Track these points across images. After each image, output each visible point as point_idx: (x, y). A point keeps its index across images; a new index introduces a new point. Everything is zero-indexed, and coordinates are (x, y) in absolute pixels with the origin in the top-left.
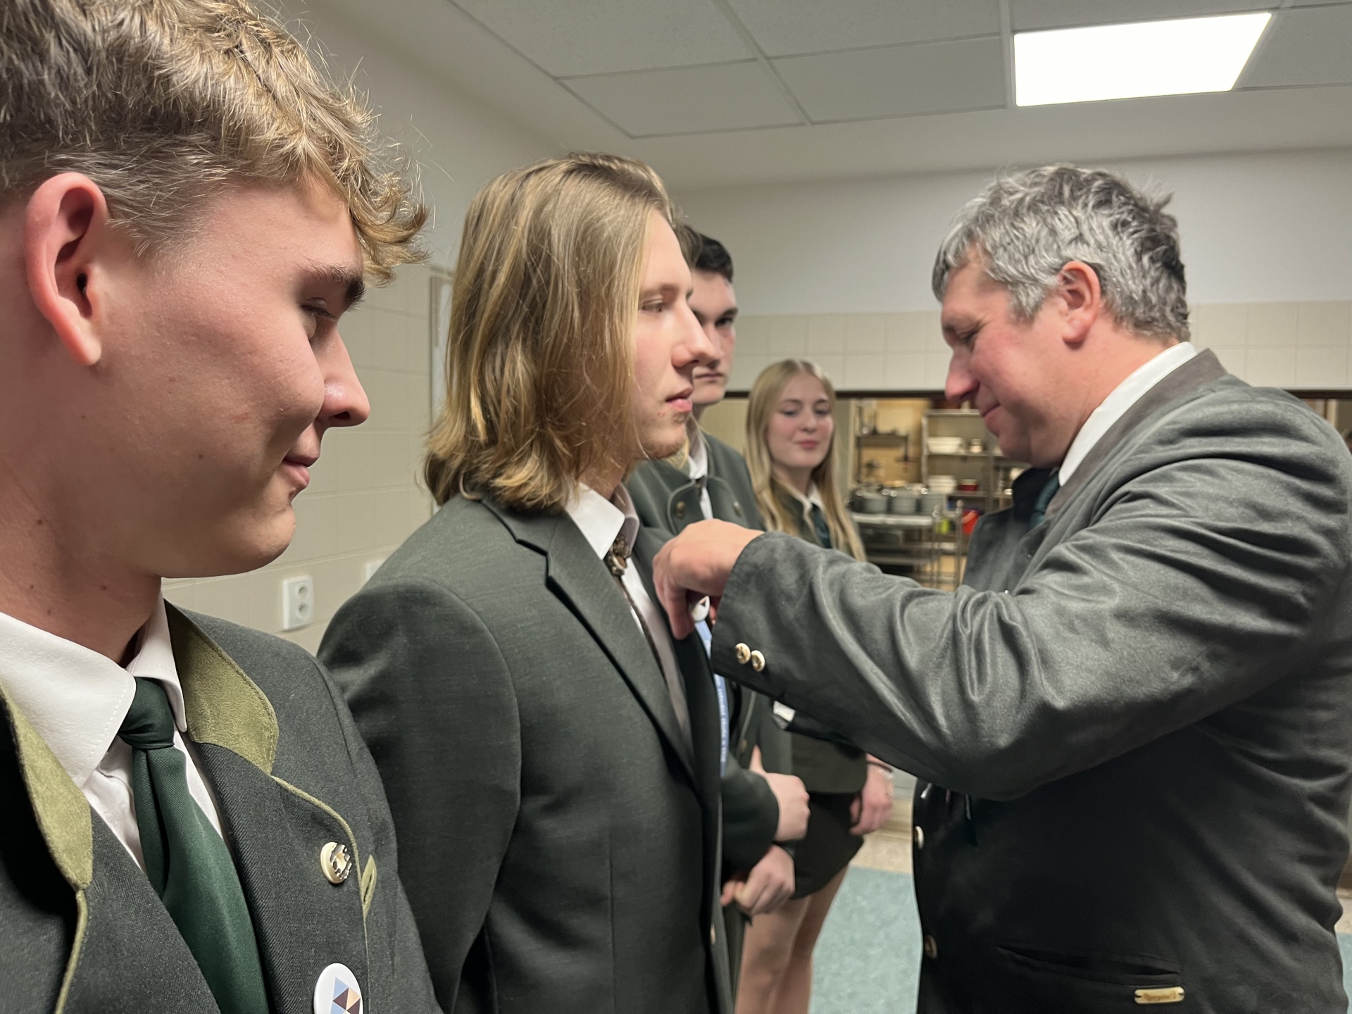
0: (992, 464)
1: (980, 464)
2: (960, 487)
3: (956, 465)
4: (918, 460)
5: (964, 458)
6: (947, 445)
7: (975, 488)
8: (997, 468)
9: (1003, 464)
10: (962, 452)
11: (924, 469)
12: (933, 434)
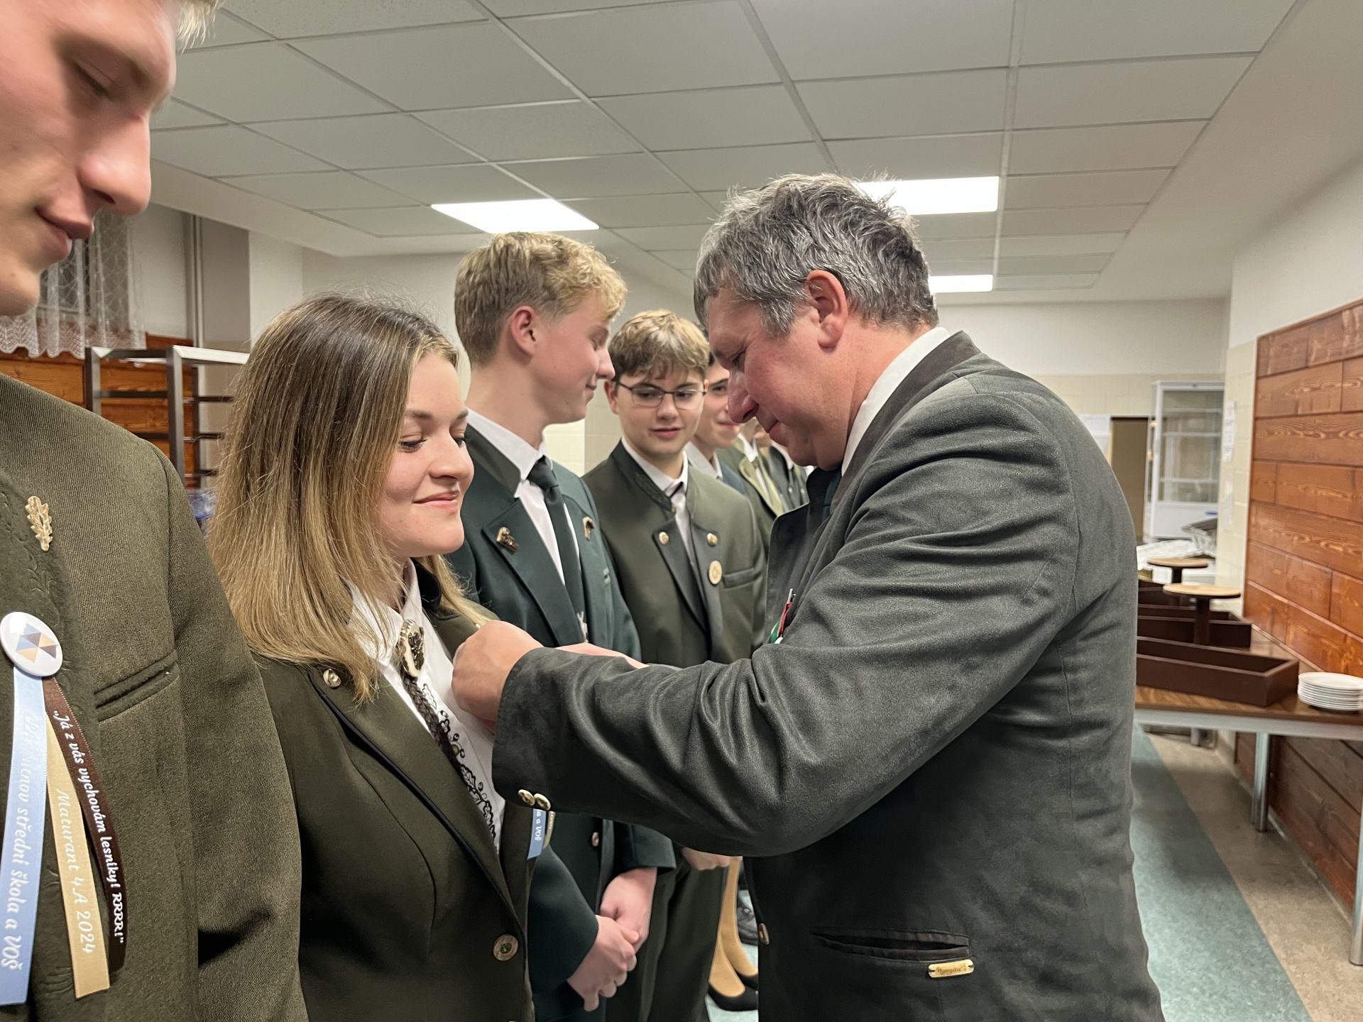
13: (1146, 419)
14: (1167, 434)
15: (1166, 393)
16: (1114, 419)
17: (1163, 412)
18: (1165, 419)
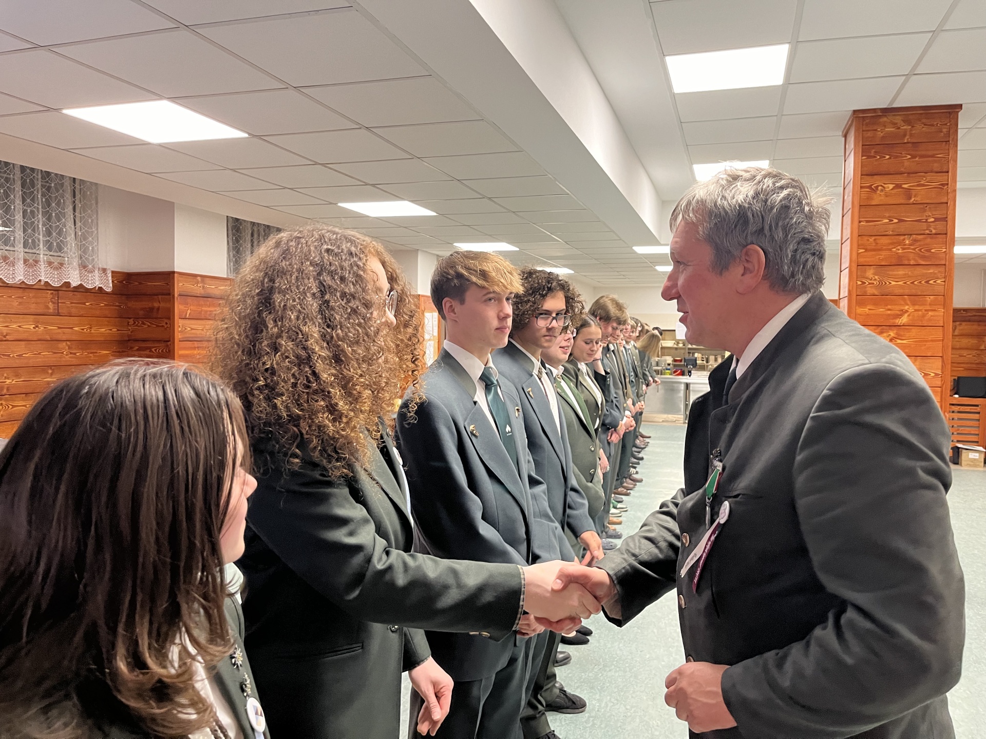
0: (687, 351)
2: (675, 361)
3: (674, 351)
5: (676, 349)
6: (669, 343)
7: (681, 361)
8: (689, 353)
9: (692, 351)
10: (675, 346)
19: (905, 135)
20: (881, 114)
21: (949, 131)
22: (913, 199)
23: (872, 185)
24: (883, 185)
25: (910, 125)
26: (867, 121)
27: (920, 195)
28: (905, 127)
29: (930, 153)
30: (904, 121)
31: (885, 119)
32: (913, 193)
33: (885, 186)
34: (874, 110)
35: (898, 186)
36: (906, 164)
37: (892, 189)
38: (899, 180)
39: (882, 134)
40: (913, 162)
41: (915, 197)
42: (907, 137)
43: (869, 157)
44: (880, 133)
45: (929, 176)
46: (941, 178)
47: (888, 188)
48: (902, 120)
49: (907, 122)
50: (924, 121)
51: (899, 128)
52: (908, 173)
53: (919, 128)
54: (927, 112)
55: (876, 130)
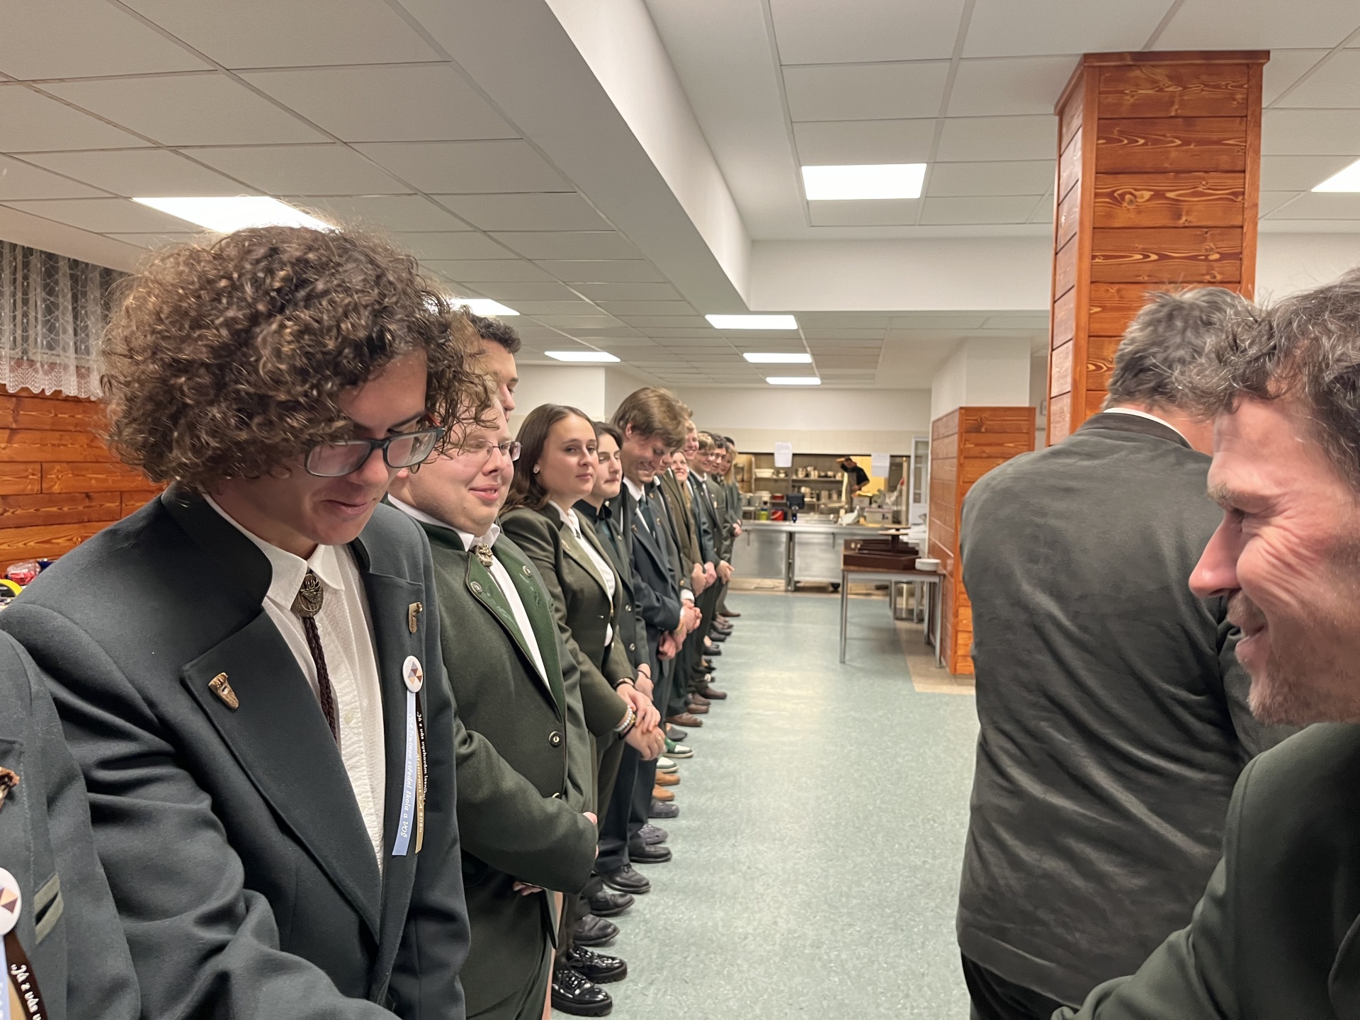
1: (784, 484)
3: (772, 484)
4: (749, 482)
5: (776, 481)
6: (766, 473)
10: (775, 477)
11: (753, 487)
12: (758, 467)
13: (909, 457)
14: (918, 465)
15: (917, 443)
16: (892, 456)
17: (916, 453)
18: (916, 457)
19: (1172, 103)
20: (1131, 63)
21: (1247, 99)
22: (1184, 218)
23: (1116, 191)
24: (1132, 191)
25: (1179, 85)
26: (1107, 75)
27: (1197, 212)
28: (1170, 89)
29: (1215, 137)
30: (1170, 78)
31: (1138, 73)
32: (1185, 207)
33: (1137, 193)
34: (1120, 55)
35: (1158, 195)
36: (1173, 155)
37: (1148, 200)
38: (1161, 183)
39: (1132, 100)
40: (1186, 151)
41: (1187, 214)
42: (1176, 107)
43: (1109, 140)
44: (1128, 97)
45: (1214, 178)
46: (1232, 182)
47: (1142, 197)
48: (1167, 76)
49: (1176, 79)
50: (1204, 77)
51: (1161, 90)
52: (1177, 172)
53: (1196, 91)
54: (1211, 62)
55: (1122, 92)
